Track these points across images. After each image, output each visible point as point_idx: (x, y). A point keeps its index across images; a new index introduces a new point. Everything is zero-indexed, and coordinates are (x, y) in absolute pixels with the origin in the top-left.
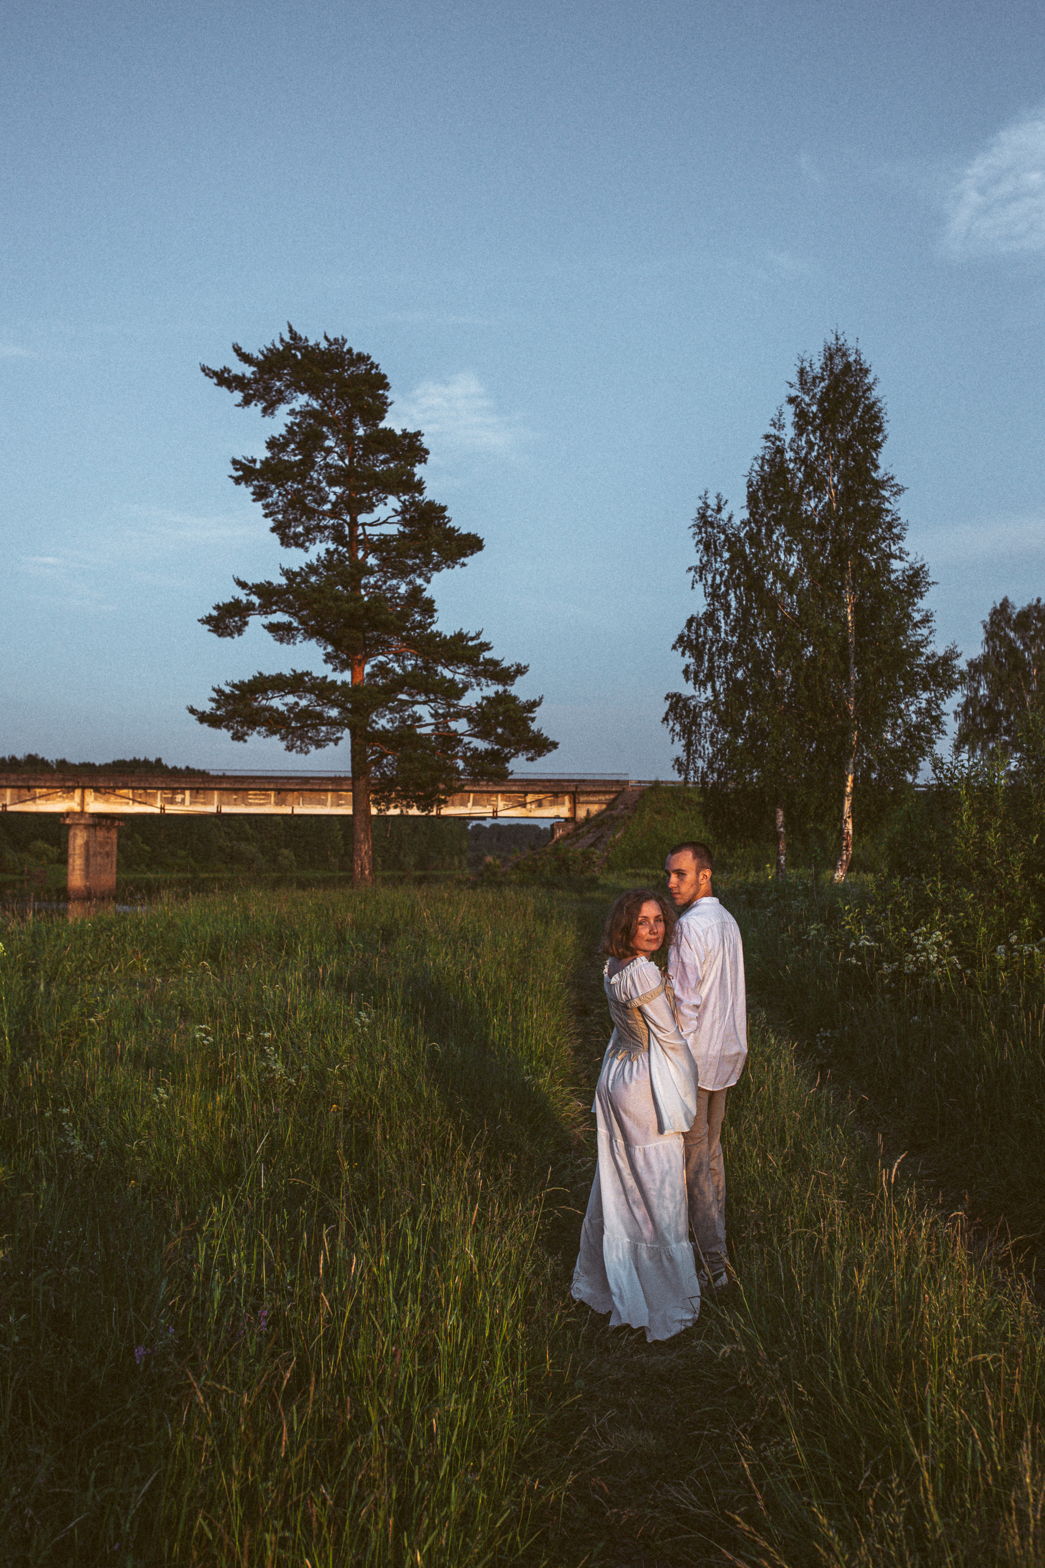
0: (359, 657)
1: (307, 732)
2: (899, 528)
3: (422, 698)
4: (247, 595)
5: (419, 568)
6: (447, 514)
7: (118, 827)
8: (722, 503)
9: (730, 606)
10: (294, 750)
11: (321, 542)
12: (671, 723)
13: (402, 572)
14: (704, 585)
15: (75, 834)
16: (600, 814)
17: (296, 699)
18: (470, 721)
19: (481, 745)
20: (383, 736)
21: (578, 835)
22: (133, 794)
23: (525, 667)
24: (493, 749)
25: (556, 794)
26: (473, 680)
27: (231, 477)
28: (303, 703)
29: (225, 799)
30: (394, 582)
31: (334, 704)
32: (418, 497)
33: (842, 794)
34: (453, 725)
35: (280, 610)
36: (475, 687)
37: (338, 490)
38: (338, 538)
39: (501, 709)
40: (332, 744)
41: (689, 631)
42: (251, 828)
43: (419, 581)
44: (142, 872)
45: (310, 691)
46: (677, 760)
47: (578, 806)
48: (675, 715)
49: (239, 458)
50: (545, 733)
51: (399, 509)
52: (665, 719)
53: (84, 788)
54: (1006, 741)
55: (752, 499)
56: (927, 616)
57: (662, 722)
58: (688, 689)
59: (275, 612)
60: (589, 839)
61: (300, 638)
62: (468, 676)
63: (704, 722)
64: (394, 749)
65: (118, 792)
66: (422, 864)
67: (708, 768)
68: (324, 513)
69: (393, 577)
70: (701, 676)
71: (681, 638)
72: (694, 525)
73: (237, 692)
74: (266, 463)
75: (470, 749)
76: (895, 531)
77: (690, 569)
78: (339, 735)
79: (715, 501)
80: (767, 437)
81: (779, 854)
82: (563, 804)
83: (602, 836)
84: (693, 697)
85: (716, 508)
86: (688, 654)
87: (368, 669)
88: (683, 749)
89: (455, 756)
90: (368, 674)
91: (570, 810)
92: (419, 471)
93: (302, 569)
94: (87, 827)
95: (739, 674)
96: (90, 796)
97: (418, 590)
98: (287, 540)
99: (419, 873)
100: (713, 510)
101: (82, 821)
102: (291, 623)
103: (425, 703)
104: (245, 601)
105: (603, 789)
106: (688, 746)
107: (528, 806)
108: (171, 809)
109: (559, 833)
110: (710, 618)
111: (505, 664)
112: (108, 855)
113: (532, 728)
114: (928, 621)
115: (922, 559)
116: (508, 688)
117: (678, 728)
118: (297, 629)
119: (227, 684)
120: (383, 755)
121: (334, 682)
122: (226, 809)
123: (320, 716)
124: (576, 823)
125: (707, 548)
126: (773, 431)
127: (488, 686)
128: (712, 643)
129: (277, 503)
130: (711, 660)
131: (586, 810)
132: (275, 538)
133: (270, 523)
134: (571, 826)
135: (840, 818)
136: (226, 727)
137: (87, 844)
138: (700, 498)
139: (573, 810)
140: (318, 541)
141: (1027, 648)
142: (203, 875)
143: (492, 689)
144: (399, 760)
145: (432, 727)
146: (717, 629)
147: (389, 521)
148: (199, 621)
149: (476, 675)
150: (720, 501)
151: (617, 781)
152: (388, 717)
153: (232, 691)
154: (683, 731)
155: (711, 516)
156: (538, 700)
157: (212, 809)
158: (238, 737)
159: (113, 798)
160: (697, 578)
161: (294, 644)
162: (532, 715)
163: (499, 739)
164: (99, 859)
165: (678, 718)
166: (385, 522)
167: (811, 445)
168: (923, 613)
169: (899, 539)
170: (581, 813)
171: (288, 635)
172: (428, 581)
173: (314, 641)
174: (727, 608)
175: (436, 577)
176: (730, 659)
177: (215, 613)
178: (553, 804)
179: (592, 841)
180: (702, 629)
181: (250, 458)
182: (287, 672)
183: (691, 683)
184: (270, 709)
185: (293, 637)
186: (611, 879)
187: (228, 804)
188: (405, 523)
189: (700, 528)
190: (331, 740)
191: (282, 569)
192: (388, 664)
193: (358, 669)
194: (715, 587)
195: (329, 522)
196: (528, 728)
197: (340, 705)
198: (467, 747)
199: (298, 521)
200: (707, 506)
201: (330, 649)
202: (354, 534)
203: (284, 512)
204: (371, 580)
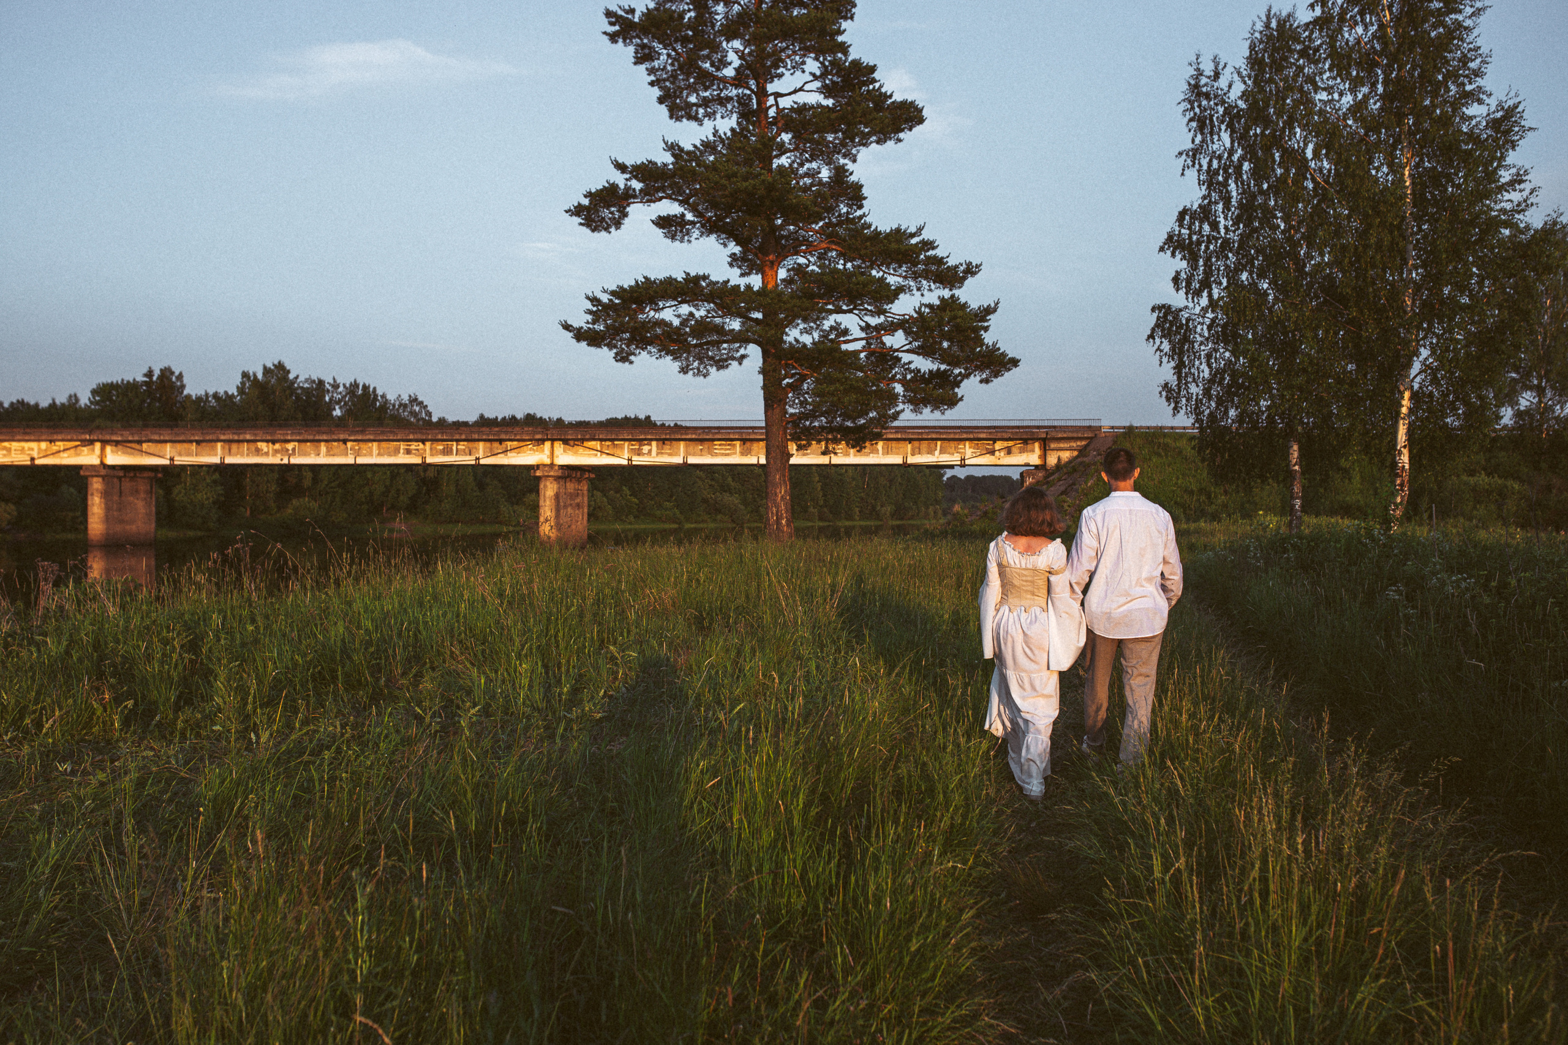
0: (771, 257)
1: (708, 349)
2: (1478, 60)
3: (847, 305)
4: (627, 180)
5: (844, 145)
6: (876, 75)
7: (589, 479)
8: (1220, 67)
9: (1230, 198)
10: (691, 373)
11: (722, 117)
12: (1158, 341)
13: (823, 152)
14: (1199, 171)
15: (545, 486)
16: (1071, 460)
17: (692, 309)
18: (907, 333)
19: (925, 364)
20: (799, 353)
21: (1048, 483)
22: (601, 445)
23: (977, 266)
24: (939, 369)
25: (1025, 441)
26: (912, 283)
27: (605, 33)
28: (700, 313)
29: (691, 449)
30: (814, 165)
31: (733, 313)
32: (841, 58)
33: (1395, 416)
34: (888, 340)
35: (669, 197)
36: (915, 292)
37: (738, 45)
38: (744, 113)
39: (946, 318)
40: (735, 364)
41: (1181, 226)
42: (733, 480)
43: (844, 162)
44: (630, 523)
45: (709, 298)
46: (1166, 386)
47: (1048, 452)
48: (1162, 331)
49: (613, 8)
50: (1003, 347)
51: (818, 73)
52: (1151, 337)
53: (553, 440)
54: (1513, 379)
55: (1256, 64)
56: (1518, 174)
57: (1147, 340)
58: (1178, 299)
59: (660, 199)
60: (1061, 487)
61: (696, 233)
62: (905, 278)
63: (1199, 339)
64: (815, 369)
65: (586, 444)
66: (899, 512)
67: (1204, 395)
68: (724, 80)
69: (814, 157)
70: (1196, 285)
71: (1170, 237)
72: (1184, 100)
73: (617, 301)
74: (649, 14)
75: (911, 371)
76: (1472, 65)
77: (1180, 154)
78: (742, 351)
79: (1212, 66)
81: (1293, 498)
82: (1033, 451)
83: (1074, 484)
84: (1186, 307)
85: (1212, 74)
86: (1179, 256)
87: (782, 274)
88: (1173, 371)
89: (891, 379)
90: (783, 280)
91: (1040, 457)
92: (845, 29)
93: (695, 146)
94: (557, 479)
95: (1243, 277)
96: (559, 447)
97: (840, 173)
98: (678, 110)
100: (1209, 77)
101: (552, 473)
102: (683, 215)
103: (851, 312)
104: (622, 186)
105: (1075, 435)
106: (1178, 369)
107: (997, 453)
108: (638, 460)
110: (1205, 213)
111: (951, 262)
112: (578, 506)
113: (986, 341)
114: (1521, 182)
115: (1517, 95)
116: (956, 292)
117: (1166, 346)
118: (693, 223)
119: (605, 291)
120: (803, 378)
121: (737, 288)
122: (692, 460)
123: (720, 330)
124: (1046, 470)
125: (1201, 128)
127: (930, 290)
128: (1209, 242)
129: (665, 67)
130: (1207, 263)
131: (1057, 457)
132: (663, 110)
133: (656, 92)
134: (1041, 474)
135: (1392, 448)
136: (608, 345)
137: (557, 496)
138: (1190, 64)
139: (1044, 456)
140: (718, 116)
142: (688, 526)
143: (934, 295)
144: (817, 381)
145: (863, 342)
146: (1215, 226)
147: (806, 88)
148: (566, 212)
149: (916, 276)
150: (1217, 64)
151: (1090, 427)
152: (801, 326)
153: (610, 300)
154: (1173, 349)
155: (1206, 85)
156: (993, 305)
157: (678, 460)
158: (623, 357)
159: (581, 450)
160: (1189, 162)
161: (689, 241)
162: (986, 324)
163: (945, 356)
164: (569, 509)
165: (1166, 334)
166: (801, 89)
168: (1514, 171)
169: (1477, 76)
170: (1052, 460)
171: (681, 231)
172: (854, 159)
173: (713, 237)
174: (1226, 200)
175: (862, 154)
177: (586, 202)
178: (1022, 451)
179: (1063, 488)
180: (1197, 224)
181: (627, 7)
182: (680, 276)
183: (1182, 292)
184: (662, 323)
185: (688, 234)
187: (694, 455)
188: (826, 90)
189: (1191, 102)
190: (733, 358)
191: (666, 143)
192: (808, 266)
193: (770, 273)
194: (1211, 173)
195: (733, 92)
196: (980, 341)
197: (743, 315)
198: (907, 365)
199: (692, 89)
200: (1200, 73)
201: (734, 248)
202: (763, 110)
203: (673, 77)
204: (784, 161)
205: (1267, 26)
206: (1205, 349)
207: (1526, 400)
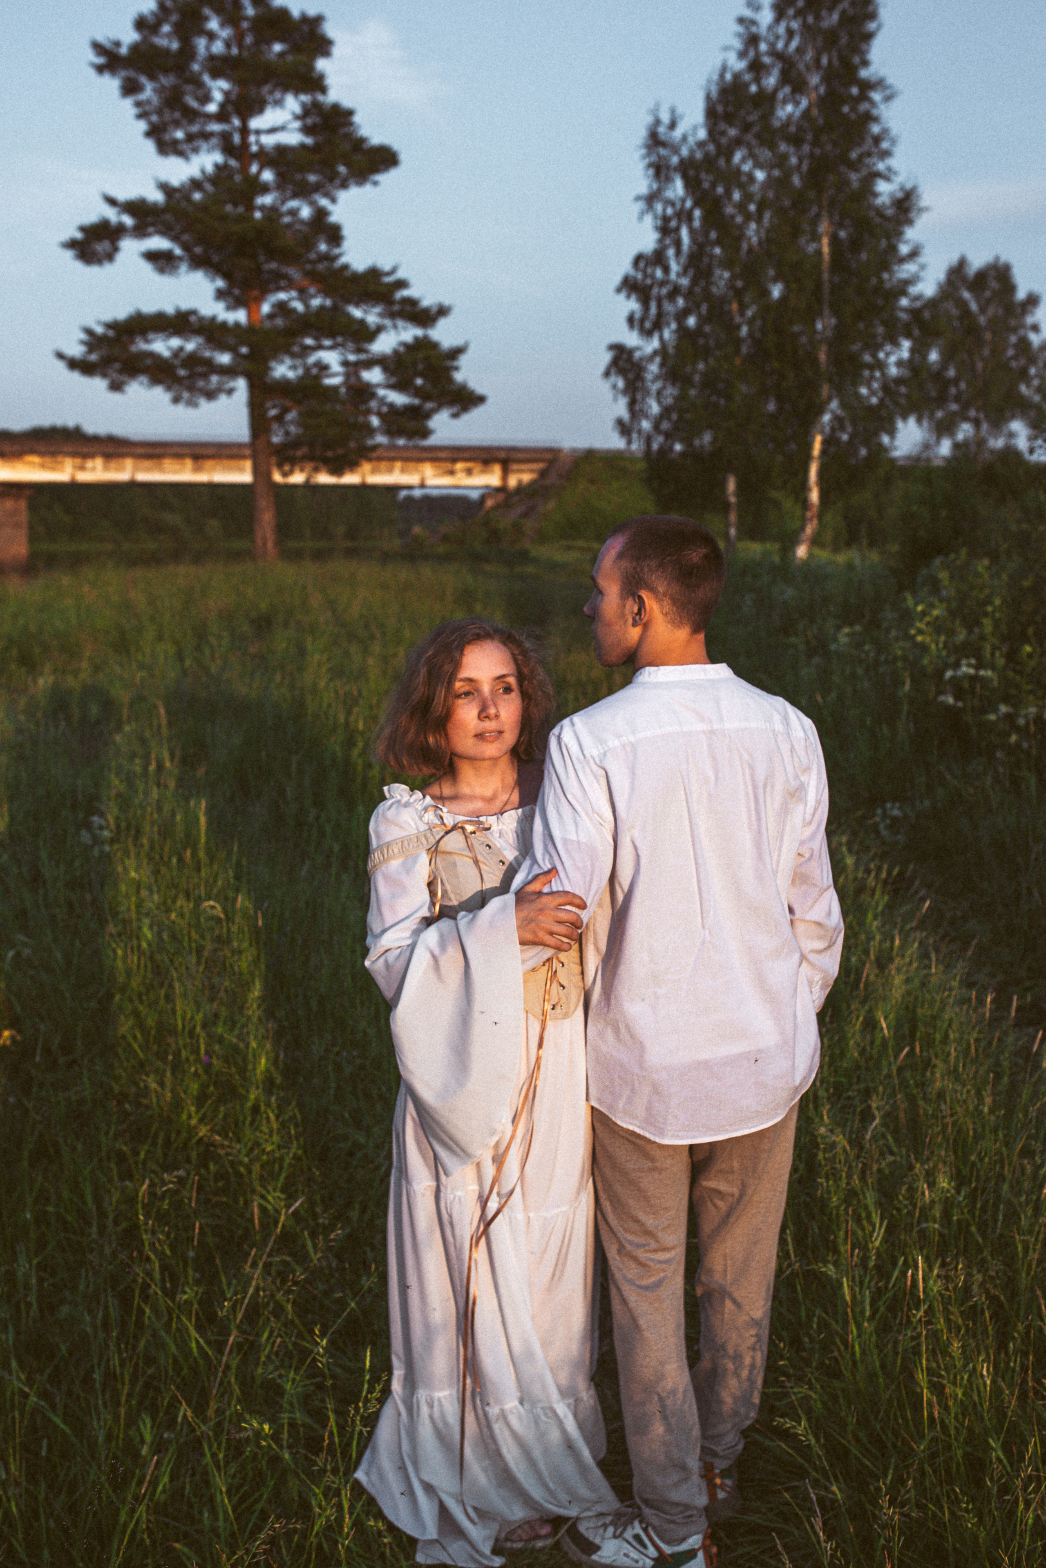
0: (254, 293)
1: (196, 381)
2: (887, 141)
3: (327, 343)
4: (117, 214)
5: (324, 185)
6: (354, 119)
8: (677, 118)
9: (682, 242)
10: (181, 403)
11: (206, 152)
12: (613, 378)
13: (304, 191)
14: (654, 217)
16: (533, 483)
17: (182, 342)
18: (385, 369)
19: (398, 398)
20: (284, 388)
21: (509, 506)
22: (42, 460)
23: (449, 308)
24: (411, 404)
25: (487, 462)
26: (388, 322)
27: (91, 64)
28: (190, 346)
29: (138, 466)
30: (295, 203)
31: (223, 347)
32: (320, 98)
33: (808, 457)
34: (365, 375)
35: (158, 233)
36: (390, 330)
37: (224, 84)
38: (228, 148)
39: (421, 355)
40: (224, 396)
41: (635, 271)
43: (324, 202)
45: (198, 332)
46: (619, 420)
47: (509, 474)
48: (618, 368)
49: (100, 39)
50: (471, 385)
51: (299, 113)
52: (607, 374)
55: (711, 113)
56: (917, 248)
57: (604, 377)
58: (632, 339)
59: (152, 235)
60: (520, 509)
61: (184, 269)
62: (381, 316)
63: (651, 376)
64: (299, 402)
66: (351, 535)
67: (654, 430)
68: (209, 117)
69: (295, 196)
70: (648, 325)
71: (626, 279)
72: (643, 146)
73: (110, 334)
74: (135, 48)
75: (386, 404)
76: (883, 145)
77: (638, 198)
78: (233, 385)
79: (669, 116)
80: (741, 21)
82: (494, 472)
83: (534, 507)
84: (638, 347)
85: (669, 124)
86: (633, 298)
87: (266, 308)
88: (626, 407)
89: (369, 412)
90: (266, 314)
91: (500, 478)
92: (322, 64)
93: (182, 183)
95: (691, 321)
97: (321, 214)
98: (166, 147)
99: (349, 544)
100: (665, 126)
102: (172, 250)
103: (331, 348)
104: (113, 221)
105: (536, 457)
106: (632, 404)
107: (458, 474)
108: (84, 477)
109: (489, 503)
110: (658, 258)
111: (426, 304)
112: (17, 525)
113: (456, 379)
114: (918, 254)
115: (913, 180)
116: (429, 332)
117: (621, 384)
118: (180, 258)
119: (99, 323)
120: (285, 410)
121: (224, 324)
122: (141, 477)
123: (209, 362)
124: (507, 493)
125: (657, 172)
126: (748, 13)
127: (405, 329)
128: (661, 286)
129: (150, 101)
130: (659, 306)
131: (518, 478)
133: (143, 126)
134: (501, 497)
135: (804, 487)
136: (100, 375)
138: (650, 112)
139: (505, 477)
140: (202, 151)
141: (983, 310)
143: (409, 333)
144: (301, 414)
145: (342, 377)
146: (666, 270)
147: (287, 127)
148: (60, 244)
149: (393, 316)
150: (674, 116)
151: (550, 449)
152: (288, 364)
153: (104, 332)
154: (626, 387)
155: (663, 134)
156: (462, 346)
157: (125, 477)
158: (116, 387)
159: (21, 465)
160: (646, 208)
161: (177, 275)
162: (456, 364)
163: (417, 392)
164: (8, 529)
165: (622, 372)
166: (281, 129)
167: (790, 33)
168: (912, 245)
169: (887, 155)
170: (513, 482)
171: (169, 266)
172: (334, 200)
173: (201, 273)
174: (678, 244)
175: (343, 196)
176: (681, 302)
177: (79, 235)
178: (483, 472)
179: (523, 511)
180: (650, 269)
181: (113, 41)
182: (170, 310)
183: (635, 331)
184: (152, 354)
185: (175, 268)
186: (543, 552)
187: (142, 471)
188: (306, 130)
189: (650, 148)
190: (223, 391)
191: (159, 183)
192: (289, 302)
193: (254, 308)
194: (666, 219)
195: (215, 127)
196: (450, 380)
197: (233, 349)
198: (382, 401)
199: (177, 124)
200: (658, 122)
201: (220, 283)
202: (245, 144)
203: (160, 112)
204: (267, 200)
205: (722, 76)
206: (655, 387)
207: (965, 431)
